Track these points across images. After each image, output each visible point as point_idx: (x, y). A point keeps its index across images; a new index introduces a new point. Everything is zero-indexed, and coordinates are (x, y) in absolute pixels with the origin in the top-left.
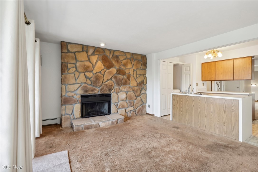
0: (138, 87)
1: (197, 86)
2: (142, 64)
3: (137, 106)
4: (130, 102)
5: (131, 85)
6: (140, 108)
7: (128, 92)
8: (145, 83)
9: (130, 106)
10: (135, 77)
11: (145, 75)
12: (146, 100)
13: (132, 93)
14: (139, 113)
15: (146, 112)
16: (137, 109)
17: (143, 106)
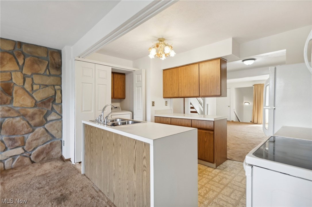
0: (36, 109)
1: (153, 105)
2: (50, 65)
3: (34, 145)
4: (10, 139)
5: (15, 104)
6: (44, 149)
7: (6, 119)
8: (57, 102)
9: (11, 148)
10: (29, 89)
11: (57, 87)
12: (60, 132)
13: (19, 121)
14: (41, 157)
15: (62, 154)
16: (34, 152)
17: (51, 144)
